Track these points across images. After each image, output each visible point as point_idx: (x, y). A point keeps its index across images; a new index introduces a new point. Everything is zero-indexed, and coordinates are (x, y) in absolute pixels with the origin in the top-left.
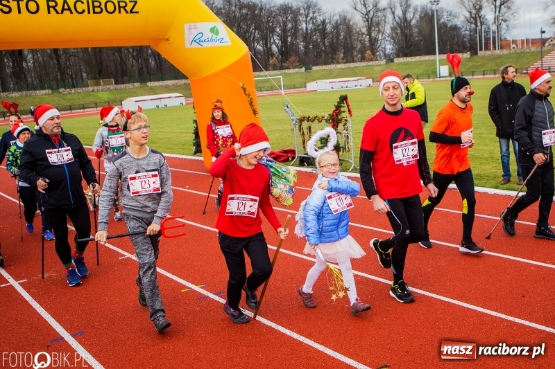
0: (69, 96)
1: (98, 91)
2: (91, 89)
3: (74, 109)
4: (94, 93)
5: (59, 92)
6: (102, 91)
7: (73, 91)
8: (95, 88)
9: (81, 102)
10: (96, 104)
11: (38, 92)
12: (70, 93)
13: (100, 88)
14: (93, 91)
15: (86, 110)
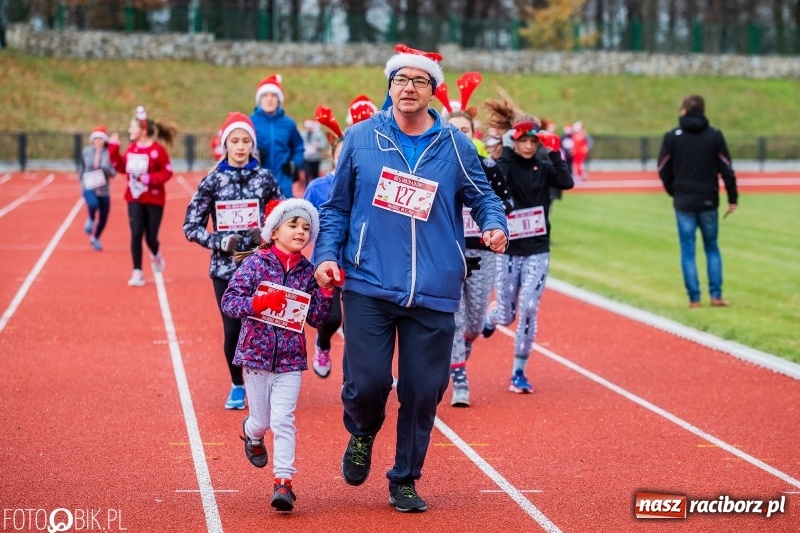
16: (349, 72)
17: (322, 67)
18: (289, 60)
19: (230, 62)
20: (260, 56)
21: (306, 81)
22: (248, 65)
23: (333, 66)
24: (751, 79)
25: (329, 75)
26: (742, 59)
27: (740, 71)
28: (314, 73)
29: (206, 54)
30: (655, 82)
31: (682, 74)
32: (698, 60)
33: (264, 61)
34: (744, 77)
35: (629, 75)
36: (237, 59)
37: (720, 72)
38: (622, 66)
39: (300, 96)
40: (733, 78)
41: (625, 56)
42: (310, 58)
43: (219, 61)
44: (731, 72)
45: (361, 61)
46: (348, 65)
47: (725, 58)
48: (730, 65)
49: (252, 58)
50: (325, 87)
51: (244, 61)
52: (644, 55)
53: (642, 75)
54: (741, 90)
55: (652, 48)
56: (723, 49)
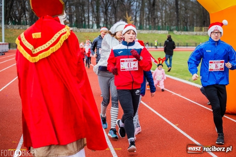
0: (179, 37)
1: (200, 35)
2: (195, 33)
3: (180, 46)
4: (196, 36)
5: (173, 33)
6: (203, 35)
7: (183, 33)
8: (198, 33)
9: (186, 42)
10: (196, 44)
11: (159, 31)
12: (180, 35)
13: (201, 33)
14: (196, 35)
15: (188, 47)
16: (97, 33)
17: (93, 32)
18: (88, 31)
19: (79, 32)
20: (84, 31)
21: (91, 35)
22: (82, 32)
23: (95, 32)
24: (159, 34)
25: (94, 34)
26: (157, 31)
27: (157, 33)
28: (92, 33)
29: (76, 30)
30: (144, 34)
31: (148, 33)
32: (151, 31)
33: (85, 31)
34: (157, 34)
35: (140, 33)
36: (80, 31)
37: (154, 33)
38: (139, 32)
39: (90, 37)
40: (156, 34)
41: (140, 31)
42: (91, 31)
43: (78, 31)
44: (156, 33)
45: (99, 31)
46: (97, 32)
47: (155, 31)
48: (155, 32)
49: (83, 31)
50: (94, 35)
51: (81, 32)
52: (142, 30)
53: (142, 33)
54: (157, 36)
55: (144, 29)
56: (154, 29)
